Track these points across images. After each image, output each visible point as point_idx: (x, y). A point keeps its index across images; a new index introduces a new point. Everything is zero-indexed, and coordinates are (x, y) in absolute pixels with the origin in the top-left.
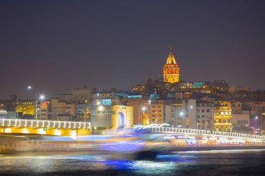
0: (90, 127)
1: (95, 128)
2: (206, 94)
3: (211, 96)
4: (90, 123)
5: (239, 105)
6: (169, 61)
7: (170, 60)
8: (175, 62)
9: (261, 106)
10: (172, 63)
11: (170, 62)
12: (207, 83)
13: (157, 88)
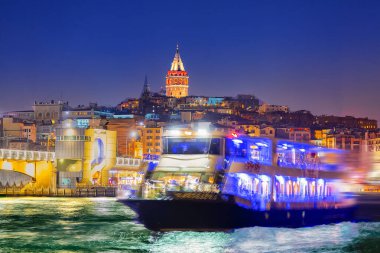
0: (54, 159)
1: (62, 161)
2: (225, 115)
3: (232, 118)
4: (53, 154)
5: (271, 132)
6: (174, 66)
7: (177, 64)
8: (182, 68)
9: (302, 133)
10: (179, 70)
11: (176, 68)
12: (227, 99)
13: (156, 105)
